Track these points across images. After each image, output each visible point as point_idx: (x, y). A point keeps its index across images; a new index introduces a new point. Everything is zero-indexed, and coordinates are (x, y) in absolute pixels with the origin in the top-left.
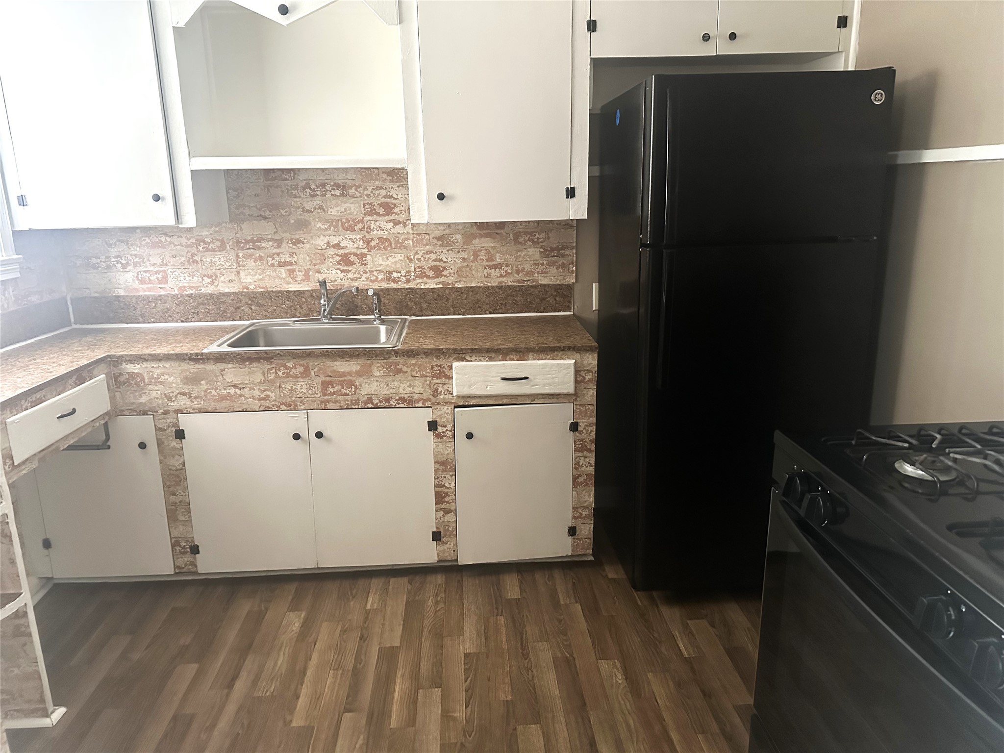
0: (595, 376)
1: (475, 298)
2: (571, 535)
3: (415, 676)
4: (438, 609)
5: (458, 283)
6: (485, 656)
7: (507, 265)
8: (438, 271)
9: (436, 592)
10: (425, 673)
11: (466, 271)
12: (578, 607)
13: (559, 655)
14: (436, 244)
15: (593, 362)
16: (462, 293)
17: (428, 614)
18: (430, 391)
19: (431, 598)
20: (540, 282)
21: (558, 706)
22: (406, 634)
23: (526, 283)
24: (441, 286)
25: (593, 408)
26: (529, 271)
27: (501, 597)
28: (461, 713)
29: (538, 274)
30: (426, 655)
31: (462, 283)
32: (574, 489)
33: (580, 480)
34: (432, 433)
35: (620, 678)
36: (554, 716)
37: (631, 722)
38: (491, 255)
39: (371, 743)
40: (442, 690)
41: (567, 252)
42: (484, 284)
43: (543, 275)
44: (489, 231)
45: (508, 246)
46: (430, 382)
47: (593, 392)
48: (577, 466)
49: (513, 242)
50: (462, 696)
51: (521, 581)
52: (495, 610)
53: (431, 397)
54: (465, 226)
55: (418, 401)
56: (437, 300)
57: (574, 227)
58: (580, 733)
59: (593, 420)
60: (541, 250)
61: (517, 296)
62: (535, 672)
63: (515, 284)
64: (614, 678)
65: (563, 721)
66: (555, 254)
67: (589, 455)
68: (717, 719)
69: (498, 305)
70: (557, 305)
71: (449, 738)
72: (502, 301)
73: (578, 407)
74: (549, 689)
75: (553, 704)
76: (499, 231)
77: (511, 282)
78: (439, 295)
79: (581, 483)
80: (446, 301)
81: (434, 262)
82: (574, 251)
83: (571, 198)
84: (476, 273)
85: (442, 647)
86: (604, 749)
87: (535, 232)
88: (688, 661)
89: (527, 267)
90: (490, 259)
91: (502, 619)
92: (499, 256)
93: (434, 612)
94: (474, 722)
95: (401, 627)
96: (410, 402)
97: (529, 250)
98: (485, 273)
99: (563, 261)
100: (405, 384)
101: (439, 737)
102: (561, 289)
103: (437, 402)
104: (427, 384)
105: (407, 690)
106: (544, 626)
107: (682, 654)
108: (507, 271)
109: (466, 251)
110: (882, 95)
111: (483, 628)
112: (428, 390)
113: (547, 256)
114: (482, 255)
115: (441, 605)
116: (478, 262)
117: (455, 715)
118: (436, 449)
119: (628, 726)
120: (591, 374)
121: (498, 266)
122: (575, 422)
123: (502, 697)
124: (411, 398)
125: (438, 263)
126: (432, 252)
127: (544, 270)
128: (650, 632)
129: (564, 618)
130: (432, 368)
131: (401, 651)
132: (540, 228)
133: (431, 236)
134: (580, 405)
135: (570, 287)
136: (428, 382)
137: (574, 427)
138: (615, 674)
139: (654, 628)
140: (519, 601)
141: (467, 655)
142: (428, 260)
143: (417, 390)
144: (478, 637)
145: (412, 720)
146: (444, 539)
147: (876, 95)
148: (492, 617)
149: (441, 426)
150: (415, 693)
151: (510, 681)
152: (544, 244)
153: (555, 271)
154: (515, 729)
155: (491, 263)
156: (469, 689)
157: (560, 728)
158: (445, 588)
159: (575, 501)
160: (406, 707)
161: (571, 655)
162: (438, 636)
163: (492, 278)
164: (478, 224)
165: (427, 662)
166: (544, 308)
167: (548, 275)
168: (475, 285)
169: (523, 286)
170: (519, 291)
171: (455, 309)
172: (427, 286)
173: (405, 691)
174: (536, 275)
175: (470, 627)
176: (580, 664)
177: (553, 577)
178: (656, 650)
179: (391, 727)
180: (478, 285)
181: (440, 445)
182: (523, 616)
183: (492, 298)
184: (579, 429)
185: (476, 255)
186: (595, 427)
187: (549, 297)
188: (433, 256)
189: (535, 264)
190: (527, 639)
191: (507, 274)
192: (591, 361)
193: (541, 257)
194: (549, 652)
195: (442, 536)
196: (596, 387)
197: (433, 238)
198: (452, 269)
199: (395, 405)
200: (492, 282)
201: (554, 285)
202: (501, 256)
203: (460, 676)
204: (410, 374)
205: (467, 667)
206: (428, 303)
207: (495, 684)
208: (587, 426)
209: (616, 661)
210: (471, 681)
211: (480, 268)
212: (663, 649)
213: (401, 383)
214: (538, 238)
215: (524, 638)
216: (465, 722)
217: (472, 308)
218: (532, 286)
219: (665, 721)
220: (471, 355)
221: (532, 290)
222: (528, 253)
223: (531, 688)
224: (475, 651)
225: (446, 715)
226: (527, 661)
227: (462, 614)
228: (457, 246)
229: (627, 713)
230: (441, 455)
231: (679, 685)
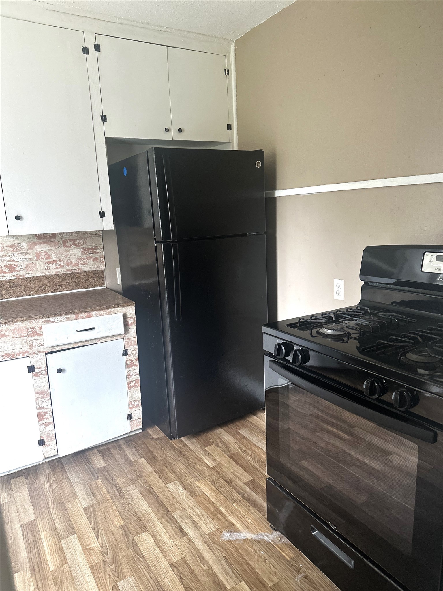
0: (135, 321)
1: (40, 283)
2: (129, 420)
3: (55, 532)
4: (54, 488)
5: (28, 275)
6: (97, 505)
7: (60, 261)
8: (12, 268)
9: (48, 479)
10: (61, 529)
11: (32, 266)
12: (143, 460)
13: (142, 489)
14: (9, 250)
15: (132, 312)
16: (31, 281)
17: (48, 494)
18: (27, 346)
19: (46, 483)
20: (83, 270)
21: (154, 517)
22: (37, 510)
23: (74, 271)
24: (15, 278)
25: (136, 340)
26: (76, 264)
27: (93, 468)
28: (95, 544)
29: (81, 265)
30: (57, 518)
31: (30, 274)
32: (128, 391)
33: (132, 384)
34: (31, 374)
35: (181, 490)
36: (153, 524)
37: (197, 510)
38: (49, 255)
39: (40, 585)
40: (77, 535)
41: (98, 251)
42: (46, 274)
43: (84, 265)
44: (45, 240)
45: (60, 249)
46: (27, 340)
47: (134, 330)
48: (129, 376)
49: (63, 246)
50: (91, 534)
51: (103, 456)
52: (93, 477)
53: (28, 350)
54: (29, 237)
55: (19, 354)
56: (13, 288)
57: (101, 235)
58: (172, 527)
59: (136, 347)
60: (82, 250)
61: (69, 280)
62: (132, 503)
63: (66, 272)
64: (178, 491)
65: (160, 524)
66: (91, 252)
67: (135, 368)
68: (239, 493)
69: (57, 287)
70: (96, 283)
71: (93, 560)
72: (59, 284)
73: (126, 340)
74: (145, 510)
75: (151, 517)
76: (52, 240)
77: (64, 271)
78: (14, 284)
79: (133, 386)
80: (20, 287)
81: (8, 262)
82: (102, 250)
83: (103, 217)
84: (39, 268)
85: (66, 509)
86: (189, 530)
87: (76, 239)
88: (213, 469)
89: (74, 261)
90: (48, 257)
91: (99, 482)
92: (54, 255)
93: (52, 491)
94: (106, 545)
95: (32, 507)
96: (13, 355)
97: (74, 250)
98: (45, 267)
99: (97, 256)
100: (8, 344)
101: (87, 563)
102: (97, 273)
103: (33, 352)
104: (25, 342)
105: (53, 544)
106: (127, 476)
107: (209, 466)
108: (60, 264)
109: (31, 253)
110: (260, 163)
111: (89, 490)
112: (25, 345)
113: (86, 254)
114: (43, 255)
115: (55, 485)
116: (40, 260)
117: (92, 546)
118: (35, 385)
119: (197, 514)
120: (132, 320)
121: (55, 262)
122: (126, 350)
123: (118, 524)
124: (14, 353)
125: (11, 263)
126: (6, 256)
127: (85, 262)
128: (188, 460)
129: (137, 469)
130: (27, 330)
131: (38, 522)
132: (79, 237)
133: (5, 246)
134: (128, 339)
135: (102, 272)
136: (25, 340)
137: (125, 353)
138: (178, 489)
139: (190, 457)
140: (106, 467)
141: (85, 509)
142: (4, 261)
143: (17, 347)
144: (88, 496)
145: (64, 560)
146: (46, 443)
147: (257, 163)
148: (93, 482)
149: (38, 368)
150: (59, 543)
151: (119, 514)
152: (83, 246)
153: (92, 262)
154: (133, 540)
155: (49, 260)
156: (95, 527)
157: (159, 529)
158: (53, 474)
159: (130, 398)
160: (57, 554)
161: (150, 487)
162: (60, 503)
163: (51, 270)
164: (38, 236)
165: (59, 522)
166: (88, 286)
167: (88, 265)
168: (39, 275)
169: (72, 273)
170: (70, 277)
171: (27, 292)
172: (5, 279)
173: (51, 544)
174: (80, 265)
175: (80, 491)
176: (157, 491)
177: (121, 448)
178: (195, 469)
179: (51, 570)
180: (42, 275)
181: (38, 381)
182: (112, 475)
183: (52, 283)
184: (129, 353)
185: (38, 256)
186: (137, 351)
187: (90, 279)
188: (8, 258)
189: (79, 259)
190: (119, 487)
191: (61, 266)
192: (131, 311)
193: (82, 255)
194: (136, 490)
195: (45, 442)
196: (135, 327)
197: (6, 246)
198: (22, 266)
199: (2, 360)
200: (51, 272)
201: (92, 271)
202: (56, 255)
203: (86, 522)
204: (11, 336)
205: (88, 516)
206: (7, 290)
207: (111, 519)
208: (133, 351)
209: (176, 481)
210: (94, 522)
211: (42, 265)
212: (198, 467)
213: (5, 344)
214: (79, 243)
215: (118, 487)
216: (100, 548)
217: (38, 290)
218: (78, 273)
219: (214, 503)
220: (54, 318)
221: (78, 275)
222: (74, 252)
223: (134, 513)
224: (89, 504)
225: (86, 549)
226: (125, 499)
227: (72, 486)
228: (24, 251)
229: (193, 506)
230: (40, 387)
231: (213, 482)
